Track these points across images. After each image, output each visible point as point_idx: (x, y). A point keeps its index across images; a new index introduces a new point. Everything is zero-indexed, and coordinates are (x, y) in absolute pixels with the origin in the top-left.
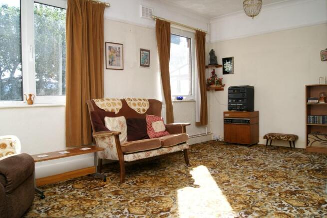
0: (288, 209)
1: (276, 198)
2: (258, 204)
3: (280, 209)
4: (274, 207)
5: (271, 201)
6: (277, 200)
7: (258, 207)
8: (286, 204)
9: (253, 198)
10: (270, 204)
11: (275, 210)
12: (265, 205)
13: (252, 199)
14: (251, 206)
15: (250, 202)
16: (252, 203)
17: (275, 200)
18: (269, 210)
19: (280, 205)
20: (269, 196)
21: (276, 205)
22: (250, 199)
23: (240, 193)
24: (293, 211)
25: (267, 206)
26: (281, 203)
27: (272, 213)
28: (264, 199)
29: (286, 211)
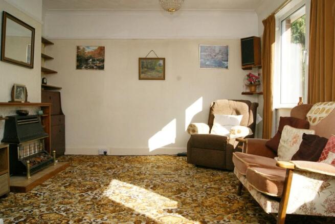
0: (61, 209)
1: (73, 217)
2: (89, 207)
3: (68, 207)
4: (74, 208)
5: (77, 212)
6: (71, 215)
7: (88, 205)
8: (62, 213)
9: (97, 212)
10: (78, 210)
11: (73, 205)
12: (82, 208)
13: (97, 210)
14: (95, 204)
15: (97, 207)
16: (95, 207)
17: (73, 214)
18: (78, 205)
19: (69, 211)
20: (81, 218)
21: (72, 210)
22: (100, 210)
23: (114, 214)
24: (57, 208)
25: (80, 208)
26: (66, 213)
27: (75, 203)
28: (85, 214)
29: (63, 207)
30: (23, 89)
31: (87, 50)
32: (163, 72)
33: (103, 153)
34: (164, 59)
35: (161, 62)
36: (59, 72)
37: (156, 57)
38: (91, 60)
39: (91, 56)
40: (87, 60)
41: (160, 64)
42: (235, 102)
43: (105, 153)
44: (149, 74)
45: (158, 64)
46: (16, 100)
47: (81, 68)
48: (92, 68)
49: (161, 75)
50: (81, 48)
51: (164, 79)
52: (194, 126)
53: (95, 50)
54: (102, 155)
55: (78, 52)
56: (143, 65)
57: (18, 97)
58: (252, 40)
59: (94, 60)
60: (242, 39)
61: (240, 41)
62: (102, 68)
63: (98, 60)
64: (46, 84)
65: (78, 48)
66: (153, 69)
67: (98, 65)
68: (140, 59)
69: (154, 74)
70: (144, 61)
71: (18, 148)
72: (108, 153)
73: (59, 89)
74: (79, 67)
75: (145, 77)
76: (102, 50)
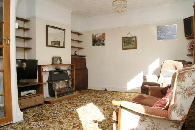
30: (60, 58)
31: (97, 36)
32: (135, 44)
33: (105, 90)
34: (136, 37)
35: (134, 39)
36: (85, 48)
37: (132, 36)
38: (99, 41)
39: (99, 39)
40: (97, 41)
41: (133, 40)
42: (175, 61)
43: (106, 89)
44: (128, 46)
45: (132, 40)
46: (54, 63)
47: (94, 46)
48: (99, 45)
49: (134, 46)
50: (94, 35)
51: (136, 48)
52: (146, 77)
53: (101, 35)
54: (104, 90)
55: (93, 37)
56: (124, 41)
57: (56, 62)
58: (190, 19)
59: (100, 41)
60: (184, 20)
61: (183, 21)
62: (104, 44)
63: (102, 41)
64: (77, 54)
65: (93, 35)
66: (130, 43)
67: (102, 43)
68: (123, 38)
69: (130, 46)
70: (125, 39)
71: (53, 84)
72: (107, 90)
73: (85, 56)
74: (93, 45)
75: (126, 48)
76: (104, 35)
